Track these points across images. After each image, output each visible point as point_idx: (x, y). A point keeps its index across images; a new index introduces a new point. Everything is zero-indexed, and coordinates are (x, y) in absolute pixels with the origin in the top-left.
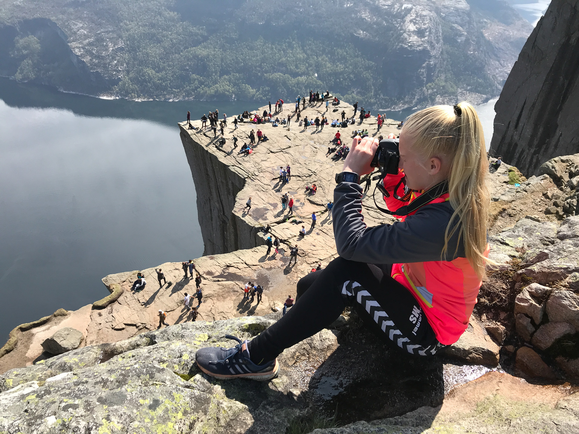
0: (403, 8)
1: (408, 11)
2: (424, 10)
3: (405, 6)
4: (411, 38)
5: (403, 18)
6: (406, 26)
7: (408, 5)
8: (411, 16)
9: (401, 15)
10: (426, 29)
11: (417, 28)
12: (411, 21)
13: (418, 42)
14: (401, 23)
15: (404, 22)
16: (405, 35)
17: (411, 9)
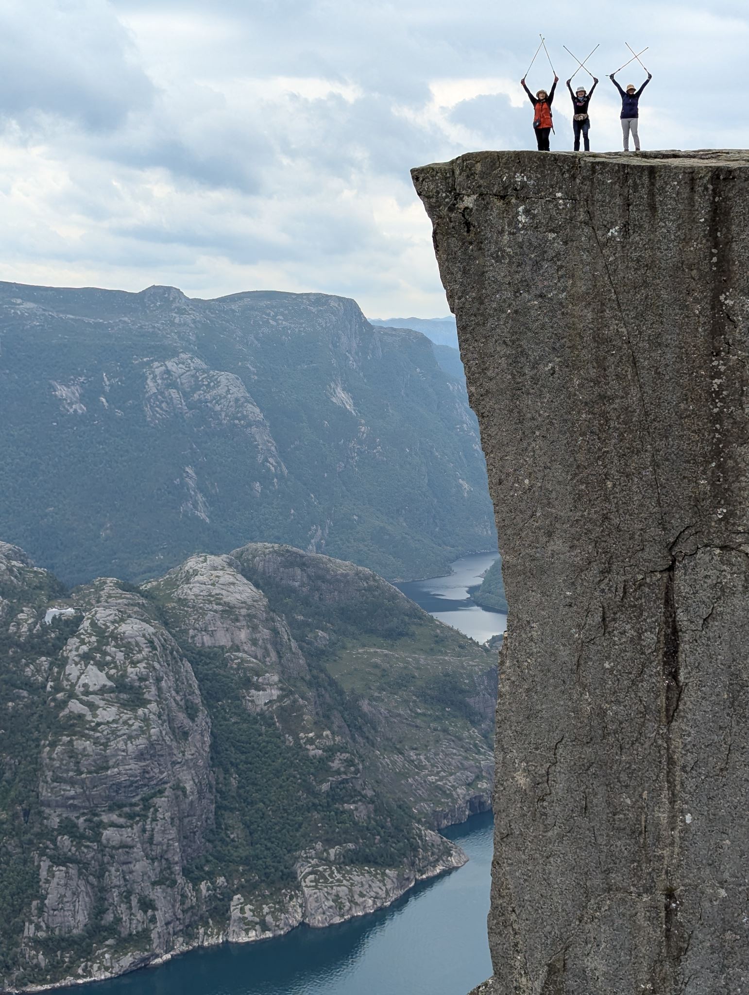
0: (48, 619)
1: (69, 627)
2: (122, 620)
3: (52, 612)
4: (99, 712)
5: (54, 650)
6: (73, 678)
7: (63, 611)
8: (83, 642)
9: (45, 642)
10: (142, 679)
11: (109, 677)
12: (86, 658)
13: (125, 723)
14: (50, 669)
15: (63, 663)
16: (75, 706)
17: (79, 620)
